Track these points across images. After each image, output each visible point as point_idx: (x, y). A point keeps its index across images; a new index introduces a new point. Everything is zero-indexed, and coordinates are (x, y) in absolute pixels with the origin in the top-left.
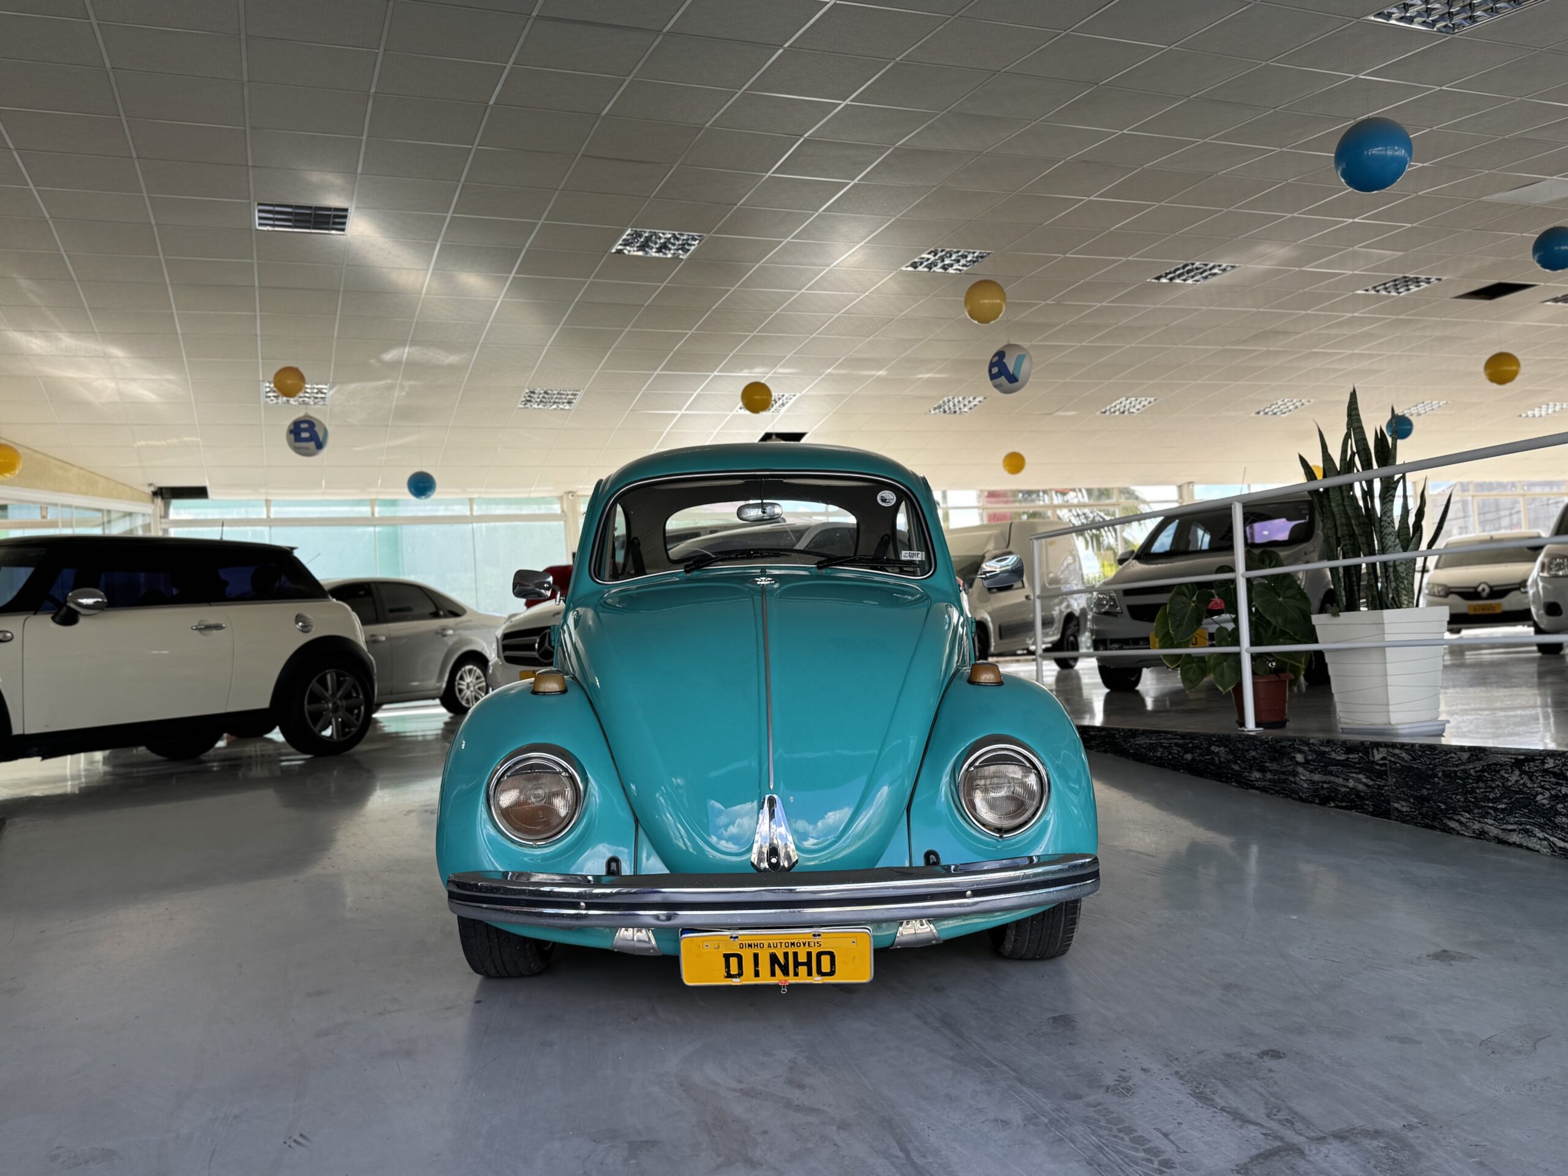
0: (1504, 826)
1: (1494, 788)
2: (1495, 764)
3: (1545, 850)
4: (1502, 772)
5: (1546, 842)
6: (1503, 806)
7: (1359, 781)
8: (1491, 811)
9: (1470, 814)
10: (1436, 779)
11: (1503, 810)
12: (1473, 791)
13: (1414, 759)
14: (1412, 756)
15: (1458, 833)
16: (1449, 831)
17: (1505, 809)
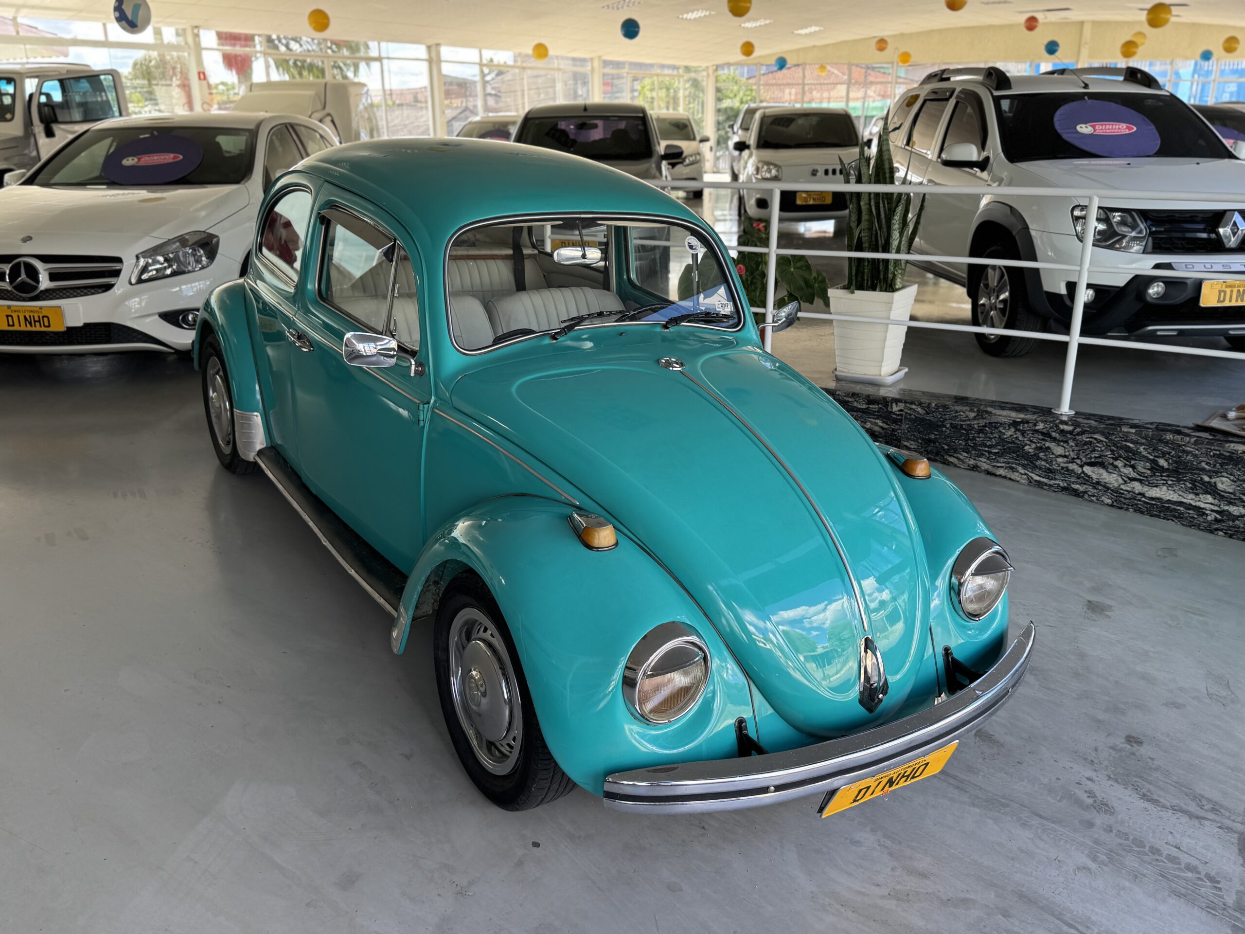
0: (995, 464)
1: (991, 439)
2: (997, 423)
3: (1024, 481)
4: (1001, 429)
5: (1025, 477)
6: (997, 451)
7: (876, 424)
8: (986, 454)
9: (967, 453)
10: (944, 429)
11: (996, 453)
12: (974, 439)
13: (928, 413)
14: (926, 411)
15: (955, 466)
16: (948, 463)
17: (998, 453)
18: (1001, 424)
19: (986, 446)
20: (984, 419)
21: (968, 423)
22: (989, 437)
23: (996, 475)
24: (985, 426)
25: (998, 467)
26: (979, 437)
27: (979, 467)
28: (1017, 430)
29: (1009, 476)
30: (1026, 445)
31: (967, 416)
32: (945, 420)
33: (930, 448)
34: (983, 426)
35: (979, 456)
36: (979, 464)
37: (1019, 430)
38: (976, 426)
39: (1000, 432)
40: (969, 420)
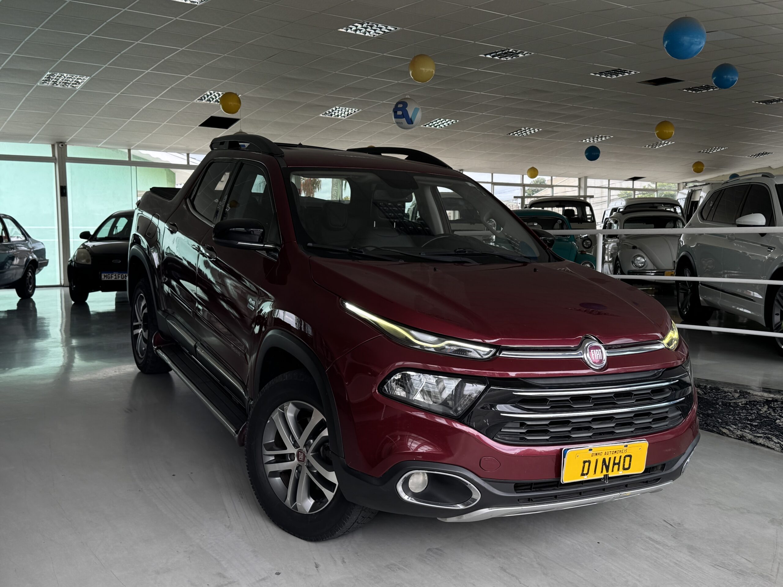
0: (756, 434)
1: (752, 414)
2: (754, 401)
3: (778, 449)
4: (758, 406)
5: (779, 445)
8: (749, 426)
9: (736, 426)
10: (718, 406)
11: (755, 426)
12: (739, 414)
13: (705, 394)
14: (704, 392)
15: (728, 436)
16: (723, 434)
17: (757, 425)
18: (758, 402)
19: (748, 420)
20: (745, 398)
21: (735, 401)
22: (750, 413)
23: (757, 444)
24: (746, 404)
25: (759, 437)
26: (743, 413)
27: (744, 437)
28: (770, 407)
29: (766, 445)
30: (777, 419)
31: (733, 396)
32: (718, 399)
33: (708, 422)
34: (744, 404)
35: (744, 428)
36: (745, 434)
37: (771, 407)
38: (740, 404)
39: (757, 408)
40: (735, 399)
